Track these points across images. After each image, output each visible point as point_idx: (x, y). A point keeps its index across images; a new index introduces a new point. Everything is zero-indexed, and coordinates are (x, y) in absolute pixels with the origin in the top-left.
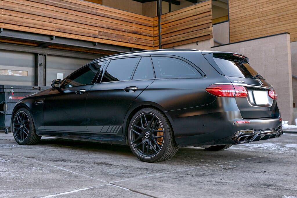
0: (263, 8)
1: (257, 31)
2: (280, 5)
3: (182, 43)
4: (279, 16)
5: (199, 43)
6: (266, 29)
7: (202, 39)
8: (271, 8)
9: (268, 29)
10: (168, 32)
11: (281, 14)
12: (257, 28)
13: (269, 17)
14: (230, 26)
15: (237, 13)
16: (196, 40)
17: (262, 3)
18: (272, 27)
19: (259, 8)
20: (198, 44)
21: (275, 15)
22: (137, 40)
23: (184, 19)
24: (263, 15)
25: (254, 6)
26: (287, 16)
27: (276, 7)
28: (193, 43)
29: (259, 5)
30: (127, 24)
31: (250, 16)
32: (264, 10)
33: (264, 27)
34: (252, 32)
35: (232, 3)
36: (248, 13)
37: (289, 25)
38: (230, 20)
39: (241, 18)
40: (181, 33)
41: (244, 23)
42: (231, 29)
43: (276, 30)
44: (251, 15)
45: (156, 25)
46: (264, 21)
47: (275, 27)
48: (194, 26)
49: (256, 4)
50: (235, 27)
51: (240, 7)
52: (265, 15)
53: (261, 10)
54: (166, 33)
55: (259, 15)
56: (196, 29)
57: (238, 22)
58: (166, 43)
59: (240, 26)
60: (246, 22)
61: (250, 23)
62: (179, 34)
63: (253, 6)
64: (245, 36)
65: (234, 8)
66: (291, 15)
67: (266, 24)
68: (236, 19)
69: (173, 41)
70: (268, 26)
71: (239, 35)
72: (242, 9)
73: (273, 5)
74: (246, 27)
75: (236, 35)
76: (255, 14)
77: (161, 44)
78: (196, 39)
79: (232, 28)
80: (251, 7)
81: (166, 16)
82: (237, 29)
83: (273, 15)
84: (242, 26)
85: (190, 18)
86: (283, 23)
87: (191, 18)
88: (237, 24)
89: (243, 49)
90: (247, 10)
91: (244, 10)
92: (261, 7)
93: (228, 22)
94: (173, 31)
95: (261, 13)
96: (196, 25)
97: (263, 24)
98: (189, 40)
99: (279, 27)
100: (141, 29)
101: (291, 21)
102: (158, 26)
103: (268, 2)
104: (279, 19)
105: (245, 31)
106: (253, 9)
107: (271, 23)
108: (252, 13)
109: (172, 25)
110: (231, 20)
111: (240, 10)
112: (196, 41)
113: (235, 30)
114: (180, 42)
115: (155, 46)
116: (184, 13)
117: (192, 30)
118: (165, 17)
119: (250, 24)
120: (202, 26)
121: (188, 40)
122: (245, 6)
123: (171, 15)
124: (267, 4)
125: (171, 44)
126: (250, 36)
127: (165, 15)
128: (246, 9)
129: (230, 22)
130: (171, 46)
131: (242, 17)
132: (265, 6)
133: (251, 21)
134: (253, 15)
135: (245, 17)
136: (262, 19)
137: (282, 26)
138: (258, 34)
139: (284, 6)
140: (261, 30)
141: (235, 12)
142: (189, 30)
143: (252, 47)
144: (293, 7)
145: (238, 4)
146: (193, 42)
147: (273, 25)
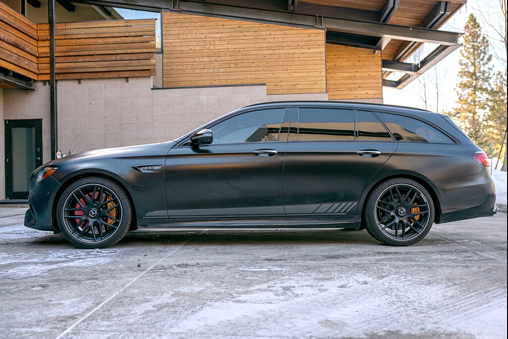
0: (215, 46)
1: (206, 74)
2: (237, 46)
3: (100, 75)
4: (237, 60)
5: (130, 80)
6: (218, 74)
7: (137, 74)
8: (226, 48)
9: (221, 74)
10: (70, 54)
11: (239, 57)
12: (205, 71)
13: (223, 59)
14: (164, 60)
15: (176, 44)
16: (127, 74)
17: (214, 38)
18: (227, 72)
19: (209, 44)
20: (128, 82)
21: (231, 57)
22: (18, 58)
23: (104, 39)
24: (214, 54)
25: (203, 40)
26: (247, 61)
27: (233, 47)
28: (120, 78)
29: (209, 39)
30: (6, 27)
31: (196, 53)
32: (217, 48)
33: (216, 70)
34: (198, 75)
35: (169, 29)
36: (193, 48)
37: (249, 73)
38: (164, 53)
39: (181, 52)
40: (97, 60)
41: (186, 60)
42: (165, 66)
43: (232, 78)
44: (198, 51)
45: (45, 38)
46: (216, 62)
47: (230, 74)
48: (125, 52)
49: (206, 38)
50: (171, 64)
51: (181, 36)
52: (218, 55)
53: (212, 47)
54: (67, 54)
55: (209, 53)
56: (126, 57)
57: (177, 58)
58: (66, 71)
59: (180, 64)
60: (189, 60)
61: (195, 61)
62: (94, 60)
63: (200, 40)
64: (188, 79)
65: (172, 36)
66: (253, 61)
67: (218, 67)
68: (173, 52)
69: (81, 70)
70: (221, 70)
71: (178, 75)
72: (183, 40)
73: (229, 44)
74: (189, 67)
75: (173, 74)
76: (203, 51)
77: (55, 72)
78: (126, 72)
79: (166, 64)
80: (198, 40)
81: (67, 27)
82: (175, 67)
83: (228, 57)
84: (183, 64)
85: (115, 38)
86: (242, 69)
87: (118, 40)
88: (176, 59)
89: (205, 97)
90: (190, 43)
91: (187, 43)
92: (212, 44)
93: (161, 54)
94: (81, 53)
95: (211, 51)
96: (129, 51)
97: (215, 66)
98: (114, 73)
99: (236, 73)
100: (22, 39)
101: (252, 69)
102: (48, 40)
103: (222, 39)
104: (236, 64)
105: (188, 71)
106: (201, 44)
107: (225, 67)
108: (198, 48)
109: (78, 44)
110: (166, 53)
111: (181, 40)
112: (127, 76)
113: (172, 67)
114: (94, 74)
115: (40, 72)
116: (105, 29)
117: (119, 57)
118: (64, 28)
119: (195, 63)
120: (138, 54)
121: (110, 73)
122: (189, 38)
123: (77, 27)
124: (221, 40)
125: (75, 75)
126: (195, 80)
127: (64, 24)
128: (190, 41)
129: (164, 55)
130: (77, 78)
131: (184, 52)
132: (217, 43)
133: (197, 60)
134: (200, 51)
135: (187, 51)
136: (213, 59)
137: (240, 73)
138: (206, 79)
139: (244, 48)
140: (211, 74)
141: (174, 42)
142: (113, 58)
143: (217, 96)
144: (255, 52)
145: (177, 32)
146: (121, 76)
147: (228, 70)
